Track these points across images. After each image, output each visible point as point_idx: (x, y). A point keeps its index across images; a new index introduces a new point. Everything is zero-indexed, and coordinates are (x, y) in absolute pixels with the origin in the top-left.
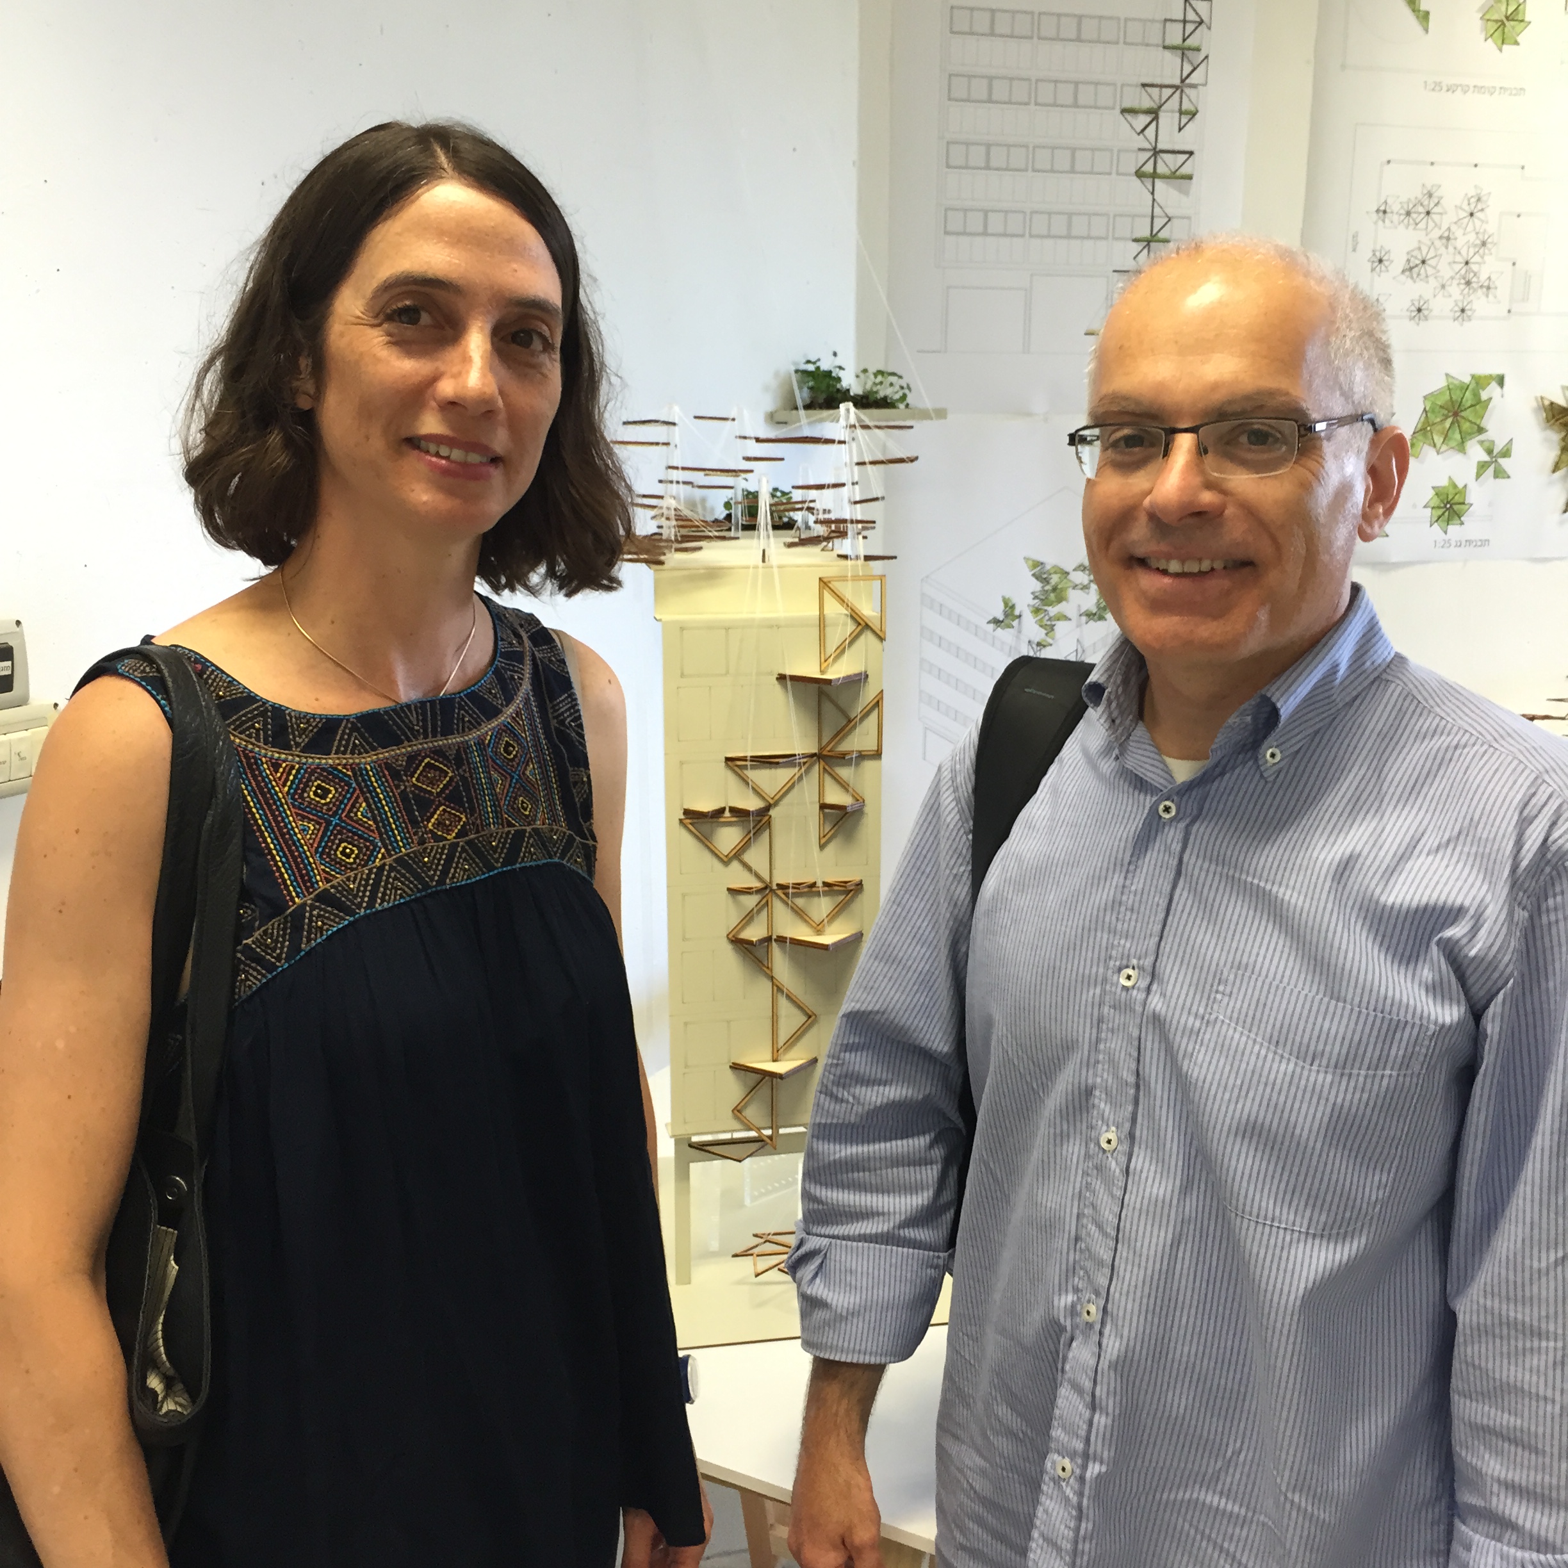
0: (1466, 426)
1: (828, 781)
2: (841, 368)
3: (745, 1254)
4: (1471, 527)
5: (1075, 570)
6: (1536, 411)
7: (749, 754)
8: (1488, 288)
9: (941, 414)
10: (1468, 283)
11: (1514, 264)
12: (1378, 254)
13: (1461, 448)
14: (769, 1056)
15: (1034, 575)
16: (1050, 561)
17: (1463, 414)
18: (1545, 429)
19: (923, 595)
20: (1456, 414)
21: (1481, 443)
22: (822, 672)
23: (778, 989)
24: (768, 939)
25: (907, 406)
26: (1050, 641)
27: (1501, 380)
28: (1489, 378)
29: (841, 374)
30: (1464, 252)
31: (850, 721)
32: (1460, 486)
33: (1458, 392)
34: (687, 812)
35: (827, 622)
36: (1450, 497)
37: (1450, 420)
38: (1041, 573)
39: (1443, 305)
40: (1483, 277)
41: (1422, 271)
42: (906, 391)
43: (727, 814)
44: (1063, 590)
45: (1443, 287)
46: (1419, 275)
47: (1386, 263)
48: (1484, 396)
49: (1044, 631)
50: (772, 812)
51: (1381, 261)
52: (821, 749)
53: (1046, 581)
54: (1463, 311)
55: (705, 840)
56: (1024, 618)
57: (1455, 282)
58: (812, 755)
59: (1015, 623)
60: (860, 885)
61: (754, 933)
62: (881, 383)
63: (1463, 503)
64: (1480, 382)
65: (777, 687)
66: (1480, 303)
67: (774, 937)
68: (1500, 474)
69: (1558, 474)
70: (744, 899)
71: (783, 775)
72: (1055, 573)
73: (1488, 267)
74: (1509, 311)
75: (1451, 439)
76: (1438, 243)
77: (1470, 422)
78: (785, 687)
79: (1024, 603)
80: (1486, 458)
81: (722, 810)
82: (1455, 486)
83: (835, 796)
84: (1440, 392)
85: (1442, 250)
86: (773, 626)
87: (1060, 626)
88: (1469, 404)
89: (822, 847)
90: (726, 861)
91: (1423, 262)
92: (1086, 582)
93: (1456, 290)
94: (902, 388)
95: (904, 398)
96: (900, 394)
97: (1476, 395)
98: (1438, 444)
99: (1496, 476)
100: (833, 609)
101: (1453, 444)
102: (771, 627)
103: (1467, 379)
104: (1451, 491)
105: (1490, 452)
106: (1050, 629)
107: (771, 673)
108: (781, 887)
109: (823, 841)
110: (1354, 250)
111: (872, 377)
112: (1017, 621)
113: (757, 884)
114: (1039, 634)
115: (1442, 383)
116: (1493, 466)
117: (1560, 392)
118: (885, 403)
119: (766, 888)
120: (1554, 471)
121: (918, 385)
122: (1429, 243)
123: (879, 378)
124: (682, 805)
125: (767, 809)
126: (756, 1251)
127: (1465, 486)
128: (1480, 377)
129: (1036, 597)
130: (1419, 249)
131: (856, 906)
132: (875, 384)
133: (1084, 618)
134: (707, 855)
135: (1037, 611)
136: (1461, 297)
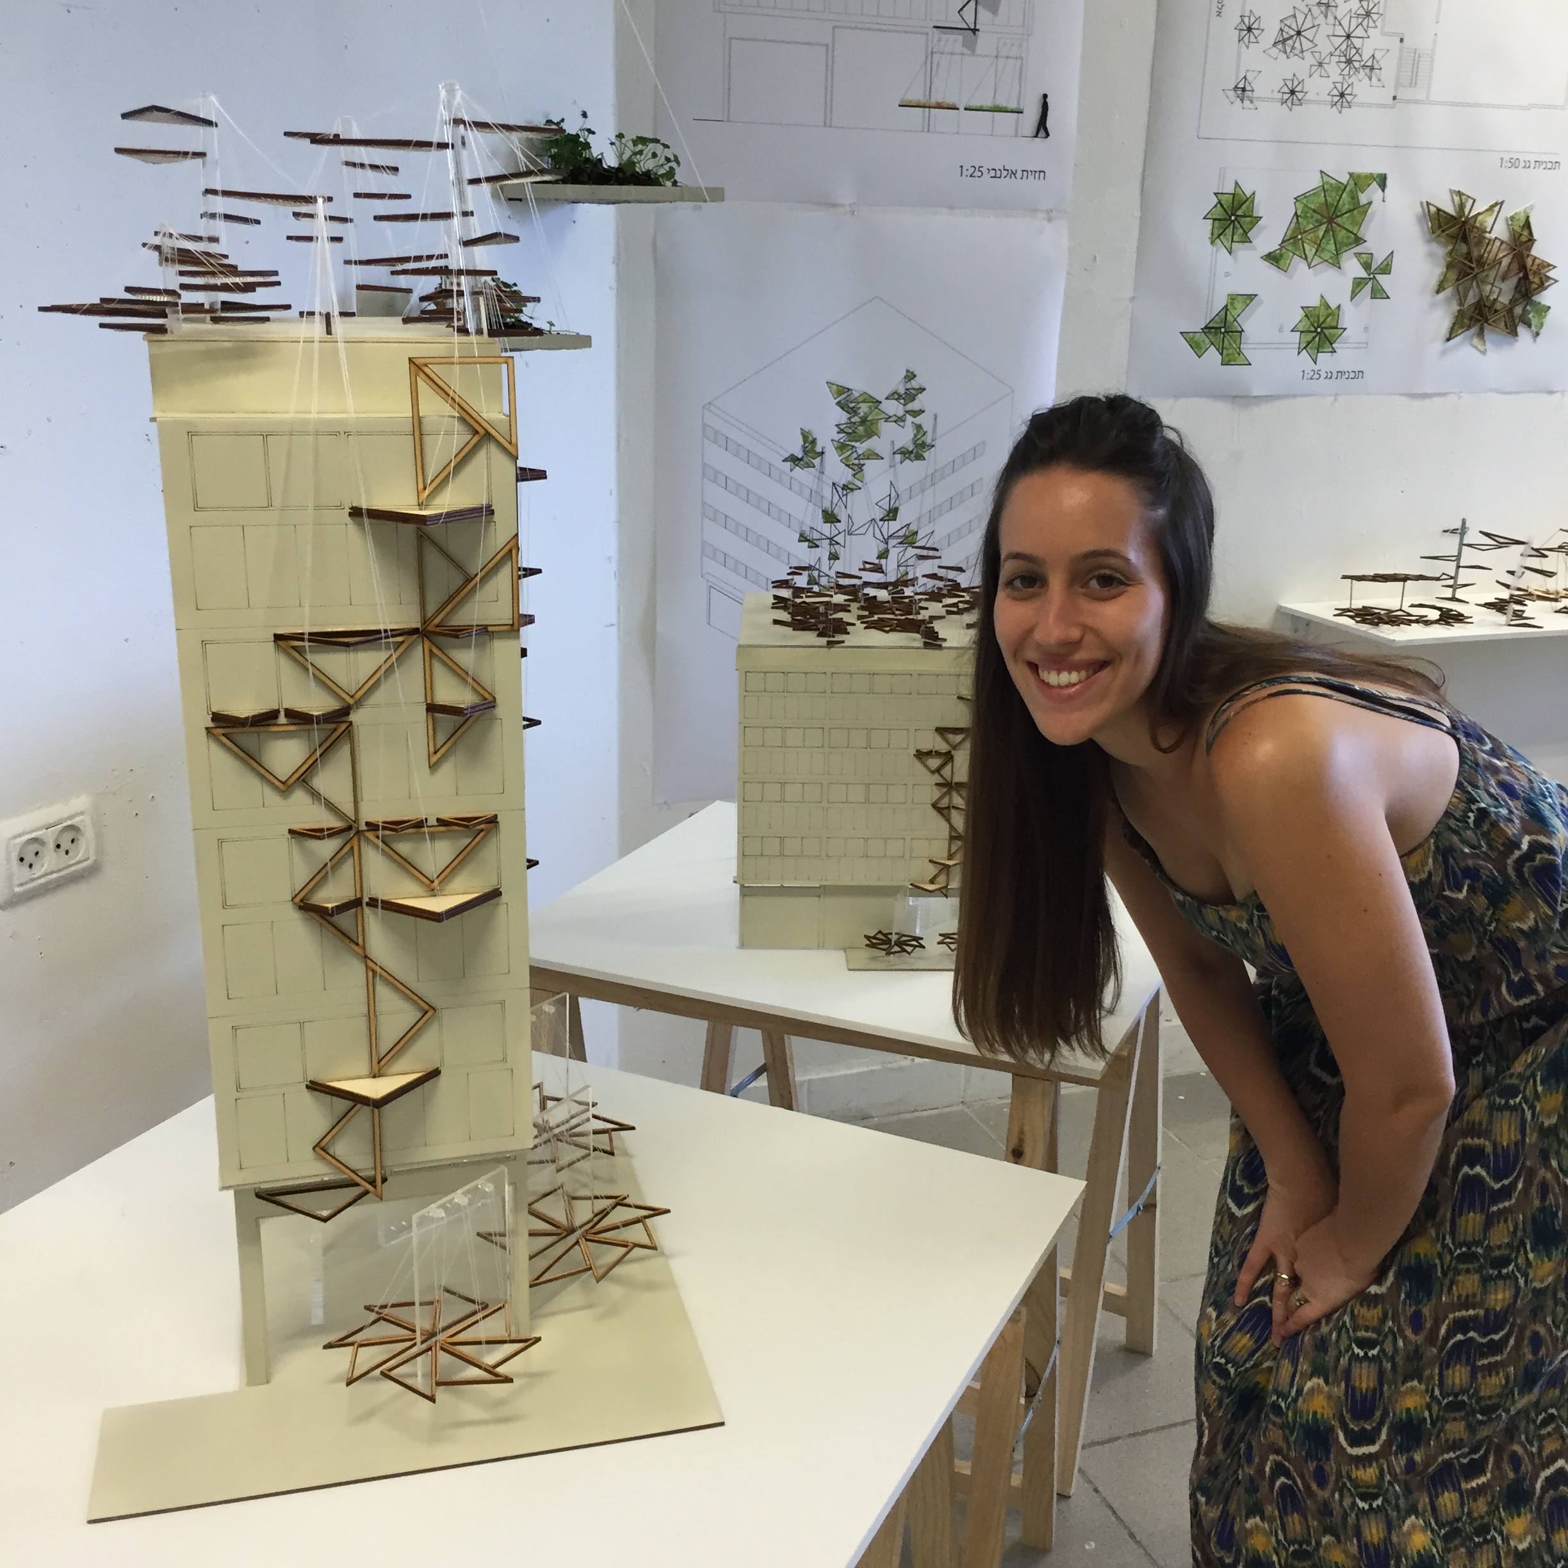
0: (1342, 234)
1: (439, 670)
2: (590, 132)
3: (341, 1343)
4: (1344, 356)
5: (887, 399)
6: (1420, 220)
7: (307, 629)
8: (1372, 68)
9: (717, 195)
10: (1349, 62)
11: (1402, 40)
12: (1246, 20)
13: (1336, 262)
14: (364, 1068)
15: (838, 404)
16: (858, 386)
17: (1339, 220)
18: (1429, 242)
19: (705, 426)
20: (1331, 221)
21: (1358, 255)
22: (420, 505)
23: (374, 972)
24: (356, 903)
25: (675, 183)
26: (859, 484)
27: (1382, 181)
28: (1371, 177)
29: (591, 139)
30: (1345, 23)
31: (469, 580)
32: (1333, 306)
33: (1334, 194)
34: (217, 717)
35: (426, 428)
36: (1321, 320)
37: (1324, 227)
38: (846, 399)
39: (1318, 87)
40: (1366, 56)
41: (1297, 45)
42: (674, 164)
43: (282, 719)
44: (875, 422)
45: (1320, 64)
46: (1293, 48)
47: (1256, 32)
48: (1363, 199)
49: (851, 472)
50: (354, 717)
51: (1249, 29)
52: (425, 622)
53: (853, 411)
54: (1342, 95)
55: (251, 759)
56: (827, 456)
57: (1335, 59)
58: (414, 631)
59: (817, 462)
60: (493, 821)
61: (331, 895)
62: (641, 152)
63: (1336, 328)
64: (1359, 182)
65: (352, 528)
66: (1361, 87)
67: (366, 900)
68: (1379, 293)
69: (1442, 295)
70: (314, 844)
71: (367, 661)
72: (864, 401)
73: (1372, 43)
74: (1395, 98)
75: (1323, 250)
76: (1316, 11)
77: (1348, 230)
78: (361, 526)
79: (827, 437)
80: (1364, 274)
81: (273, 715)
82: (1328, 307)
83: (450, 693)
84: (1314, 193)
85: (1321, 20)
86: (339, 432)
87: (870, 466)
88: (1347, 207)
89: (433, 767)
90: (284, 788)
91: (1299, 33)
92: (900, 413)
93: (1334, 69)
94: (668, 160)
95: (671, 174)
96: (667, 167)
97: (1354, 198)
98: (1310, 254)
99: (1374, 296)
100: (433, 407)
101: (1326, 255)
102: (336, 434)
103: (1344, 179)
104: (1323, 312)
105: (1367, 266)
106: (858, 469)
107: (340, 507)
108: (372, 826)
109: (434, 759)
110: (1219, 14)
111: (630, 144)
112: (819, 459)
113: (336, 823)
114: (843, 475)
115: (1315, 182)
116: (1370, 284)
117: (1447, 197)
118: (648, 179)
119: (350, 828)
120: (1438, 292)
121: (686, 155)
122: (1306, 11)
123: (640, 147)
124: (209, 707)
125: (345, 711)
126: (358, 1338)
127: (1339, 307)
128: (1359, 176)
129: (841, 431)
130: (1294, 16)
131: (488, 853)
132: (635, 154)
133: (898, 457)
134: (253, 782)
135: (841, 447)
136: (1340, 79)
